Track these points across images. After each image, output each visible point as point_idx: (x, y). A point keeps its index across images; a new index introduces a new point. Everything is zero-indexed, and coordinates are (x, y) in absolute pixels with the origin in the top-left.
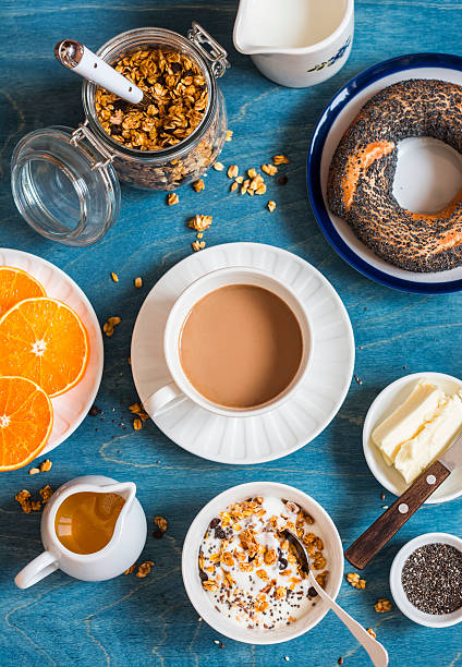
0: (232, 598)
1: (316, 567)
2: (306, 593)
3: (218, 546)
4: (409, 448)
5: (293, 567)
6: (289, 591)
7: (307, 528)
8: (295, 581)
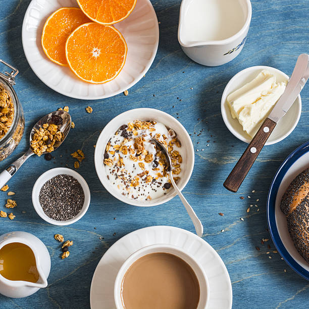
0: (119, 173)
1: (174, 172)
2: (163, 185)
3: (121, 141)
4: (249, 109)
5: (161, 167)
6: (154, 180)
7: (175, 147)
8: (159, 175)
